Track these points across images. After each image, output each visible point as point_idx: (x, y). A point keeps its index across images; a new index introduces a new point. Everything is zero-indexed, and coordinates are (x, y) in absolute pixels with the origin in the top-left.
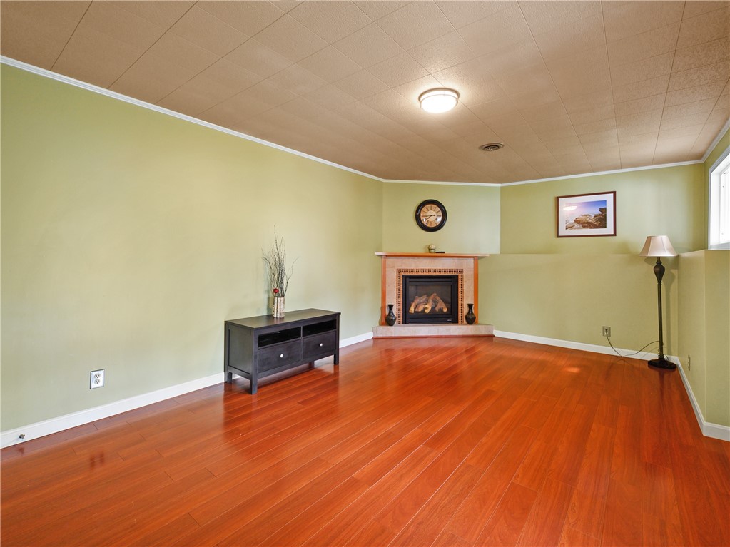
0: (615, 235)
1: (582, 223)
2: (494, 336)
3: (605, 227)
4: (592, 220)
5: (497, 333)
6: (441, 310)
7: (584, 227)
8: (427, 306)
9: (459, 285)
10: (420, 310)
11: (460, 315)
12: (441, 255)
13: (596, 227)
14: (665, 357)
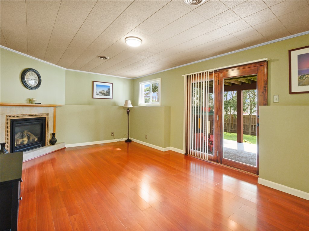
0: (112, 99)
1: (102, 93)
2: (65, 148)
3: (109, 96)
4: (105, 93)
5: (67, 146)
6: (33, 140)
7: (103, 95)
8: (24, 139)
9: (47, 123)
10: (20, 144)
11: (46, 141)
12: (39, 105)
13: (106, 95)
14: (129, 139)
